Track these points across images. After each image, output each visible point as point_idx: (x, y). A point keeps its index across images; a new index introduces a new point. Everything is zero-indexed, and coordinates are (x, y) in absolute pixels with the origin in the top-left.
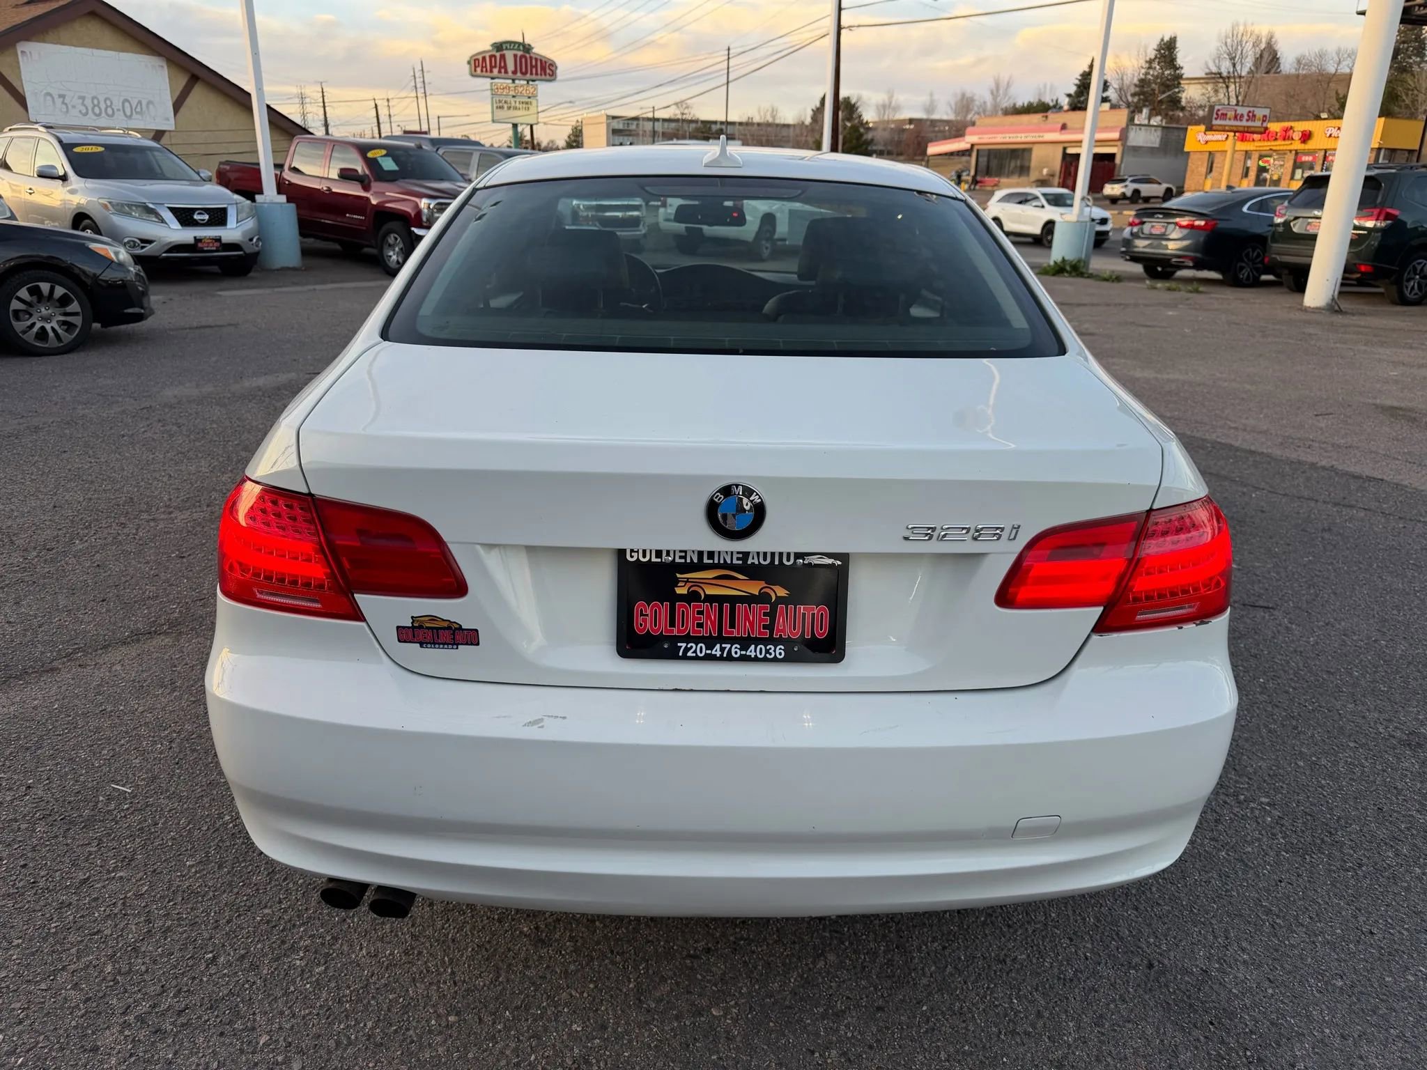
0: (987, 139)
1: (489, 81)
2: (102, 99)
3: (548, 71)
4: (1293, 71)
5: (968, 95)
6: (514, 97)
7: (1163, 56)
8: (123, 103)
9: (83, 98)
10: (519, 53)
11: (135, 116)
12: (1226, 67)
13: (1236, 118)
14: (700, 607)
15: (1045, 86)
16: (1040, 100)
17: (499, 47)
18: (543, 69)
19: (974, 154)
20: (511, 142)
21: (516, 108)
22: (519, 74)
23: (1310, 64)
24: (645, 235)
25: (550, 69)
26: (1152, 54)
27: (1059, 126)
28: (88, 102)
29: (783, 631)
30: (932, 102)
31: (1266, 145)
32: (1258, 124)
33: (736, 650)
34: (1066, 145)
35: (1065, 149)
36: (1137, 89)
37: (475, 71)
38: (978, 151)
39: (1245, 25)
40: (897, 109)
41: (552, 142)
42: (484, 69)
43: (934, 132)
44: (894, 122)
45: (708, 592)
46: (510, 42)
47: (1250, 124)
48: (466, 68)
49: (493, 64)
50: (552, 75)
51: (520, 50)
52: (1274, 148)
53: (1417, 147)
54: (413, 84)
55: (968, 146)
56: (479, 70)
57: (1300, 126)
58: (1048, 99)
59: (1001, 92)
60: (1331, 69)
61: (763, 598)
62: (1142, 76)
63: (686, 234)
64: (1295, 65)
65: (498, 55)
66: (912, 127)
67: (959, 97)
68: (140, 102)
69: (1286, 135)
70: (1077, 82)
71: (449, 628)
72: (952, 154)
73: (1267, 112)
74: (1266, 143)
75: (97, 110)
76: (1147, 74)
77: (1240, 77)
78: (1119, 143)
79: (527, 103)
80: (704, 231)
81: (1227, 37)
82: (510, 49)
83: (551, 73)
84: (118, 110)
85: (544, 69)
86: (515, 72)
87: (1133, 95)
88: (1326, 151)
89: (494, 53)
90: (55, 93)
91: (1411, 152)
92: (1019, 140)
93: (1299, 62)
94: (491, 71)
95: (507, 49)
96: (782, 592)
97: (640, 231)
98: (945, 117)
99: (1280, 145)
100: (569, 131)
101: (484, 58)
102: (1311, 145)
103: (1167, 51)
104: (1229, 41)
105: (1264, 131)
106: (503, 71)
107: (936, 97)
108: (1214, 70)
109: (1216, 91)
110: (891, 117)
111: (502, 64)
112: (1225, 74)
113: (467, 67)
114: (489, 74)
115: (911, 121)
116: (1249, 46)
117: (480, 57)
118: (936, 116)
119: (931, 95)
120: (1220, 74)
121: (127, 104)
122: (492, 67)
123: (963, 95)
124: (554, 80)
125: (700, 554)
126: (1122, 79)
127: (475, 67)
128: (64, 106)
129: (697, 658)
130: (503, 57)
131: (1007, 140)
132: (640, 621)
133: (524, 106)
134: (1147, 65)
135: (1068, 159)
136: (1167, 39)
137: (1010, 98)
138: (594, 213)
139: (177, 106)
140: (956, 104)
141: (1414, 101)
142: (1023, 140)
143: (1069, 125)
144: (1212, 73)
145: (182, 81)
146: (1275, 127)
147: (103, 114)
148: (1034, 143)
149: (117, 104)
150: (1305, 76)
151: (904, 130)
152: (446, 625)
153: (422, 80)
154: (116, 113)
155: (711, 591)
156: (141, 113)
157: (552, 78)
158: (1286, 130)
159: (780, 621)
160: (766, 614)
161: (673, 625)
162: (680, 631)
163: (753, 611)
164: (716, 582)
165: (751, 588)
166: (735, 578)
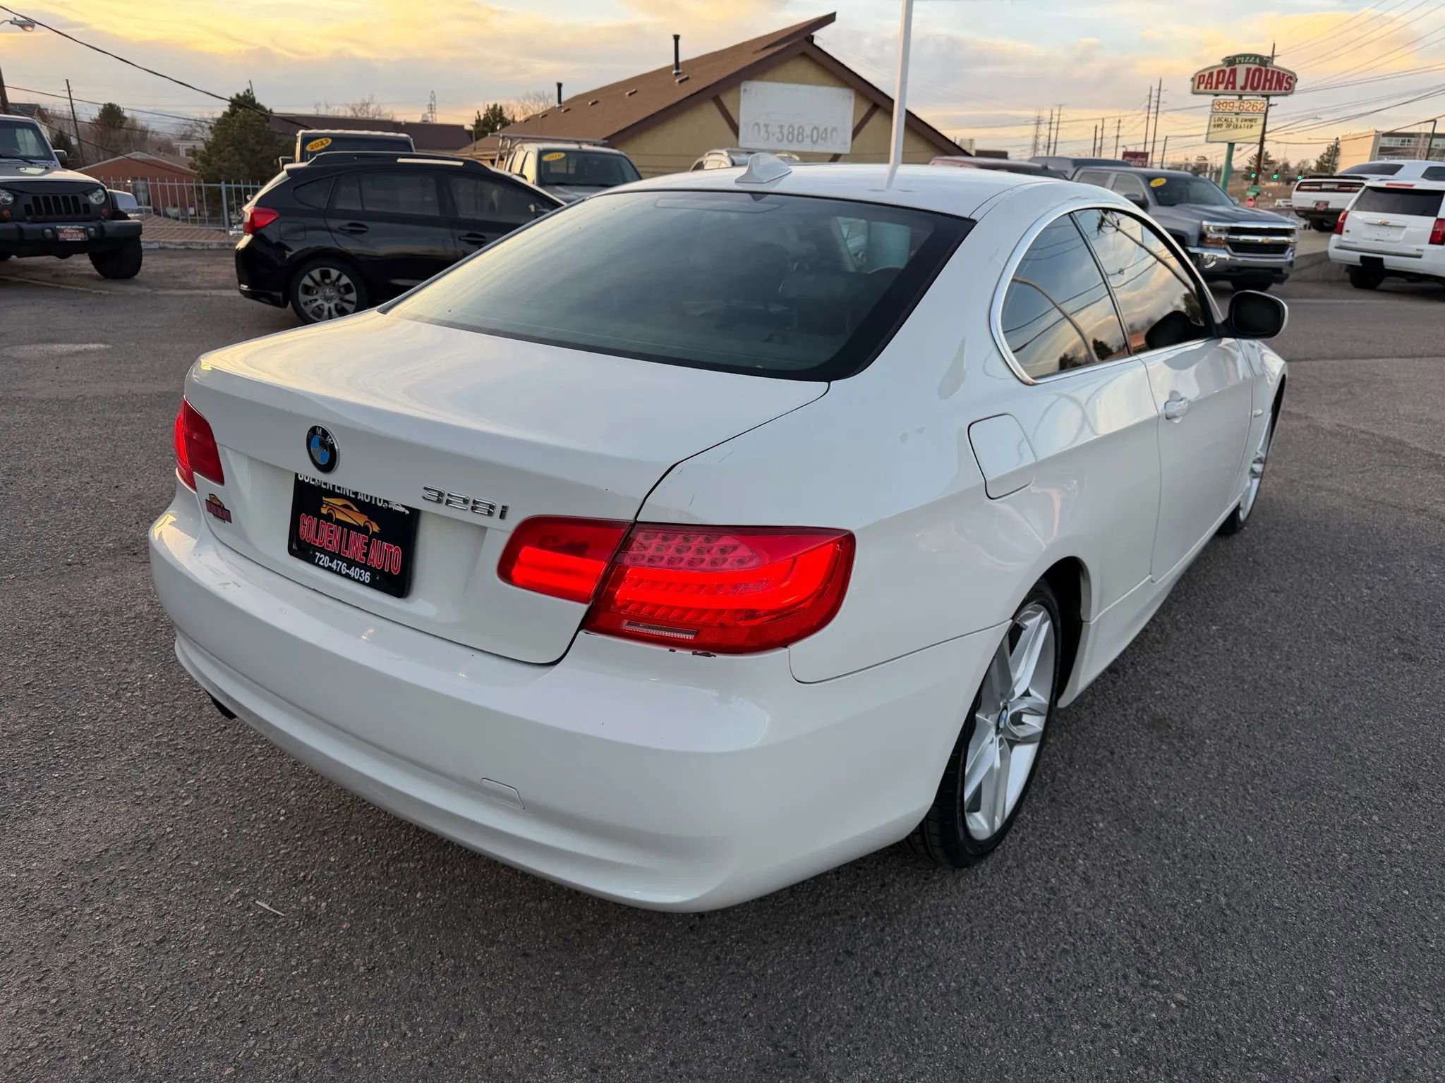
1: (1212, 98)
2: (796, 127)
3: (1285, 84)
6: (1237, 114)
8: (813, 130)
9: (781, 127)
10: (1254, 67)
11: (820, 141)
14: (331, 527)
17: (1231, 61)
18: (1279, 82)
20: (1251, 163)
21: (1236, 127)
22: (1248, 89)
24: (1291, 263)
25: (1287, 82)
28: (785, 131)
29: (372, 560)
33: (344, 568)
37: (1198, 87)
41: (1304, 162)
42: (1209, 86)
45: (337, 516)
46: (1245, 56)
48: (1189, 85)
49: (1220, 80)
50: (1290, 88)
51: (1256, 63)
54: (1147, 103)
56: (1202, 86)
61: (364, 530)
63: (1360, 264)
65: (1228, 70)
68: (826, 130)
71: (220, 506)
75: (790, 137)
79: (1251, 120)
80: (1385, 263)
82: (1244, 63)
83: (1288, 87)
84: (807, 137)
85: (1283, 82)
86: (1243, 88)
89: (1224, 68)
90: (762, 123)
94: (1217, 87)
95: (1240, 63)
96: (376, 528)
97: (1286, 258)
100: (1323, 149)
101: (1211, 75)
106: (1230, 86)
111: (1231, 80)
113: (1191, 83)
114: (1213, 91)
117: (1207, 74)
121: (815, 132)
122: (1218, 83)
124: (1292, 93)
125: (334, 486)
127: (1199, 83)
128: (766, 134)
129: (323, 567)
130: (1233, 72)
133: (1247, 123)
138: (1227, 235)
139: (856, 132)
145: (865, 109)
147: (795, 140)
149: (807, 131)
152: (218, 503)
153: (1157, 99)
154: (806, 139)
155: (339, 516)
156: (825, 139)
157: (1289, 91)
159: (372, 552)
160: (365, 544)
161: (317, 537)
162: (320, 544)
163: (359, 539)
164: (342, 509)
165: (361, 520)
166: (352, 509)
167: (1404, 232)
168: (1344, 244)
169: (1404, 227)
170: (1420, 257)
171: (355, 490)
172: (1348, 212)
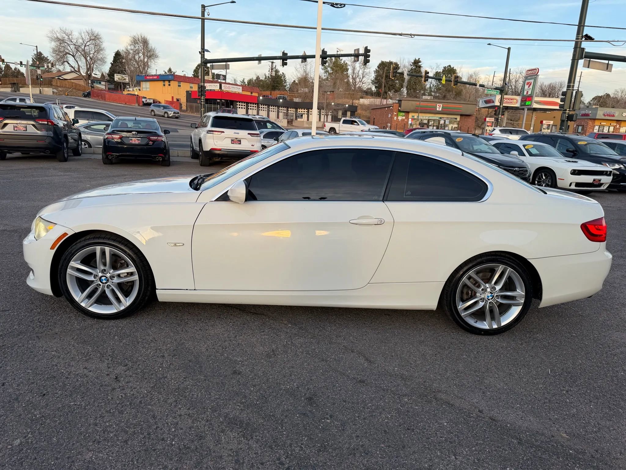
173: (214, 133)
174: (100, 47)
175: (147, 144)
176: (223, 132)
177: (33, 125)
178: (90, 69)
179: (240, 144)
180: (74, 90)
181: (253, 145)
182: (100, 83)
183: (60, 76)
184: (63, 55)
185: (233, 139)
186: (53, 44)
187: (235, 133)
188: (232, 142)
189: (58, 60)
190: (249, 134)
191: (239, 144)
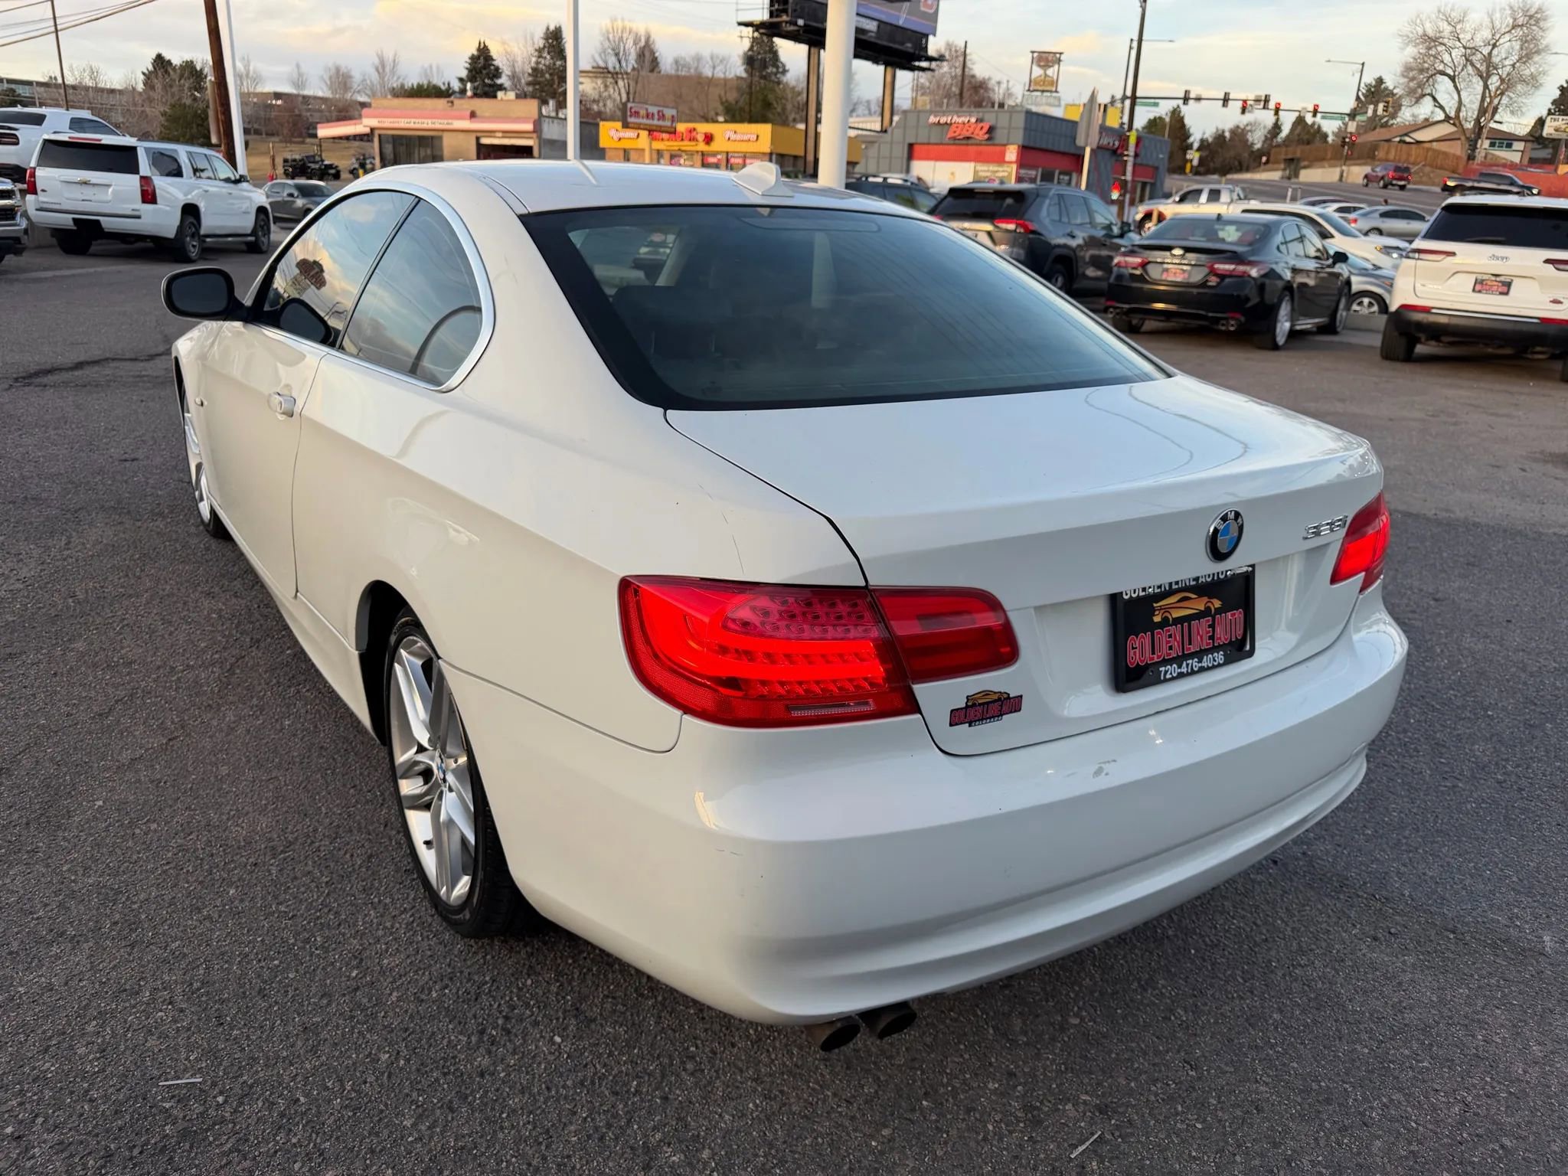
0: (388, 123)
4: (673, 72)
5: (343, 70)
7: (551, 46)
12: (612, 63)
13: (648, 116)
14: (1169, 631)
15: (431, 67)
16: (429, 82)
19: (376, 140)
23: (686, 66)
26: (541, 43)
27: (468, 113)
29: (1220, 638)
30: (300, 75)
31: (675, 145)
32: (668, 123)
33: (1194, 663)
34: (479, 134)
35: (478, 139)
36: (530, 79)
38: (380, 136)
39: (623, 20)
40: (257, 79)
43: (309, 110)
44: (256, 95)
45: (1174, 616)
47: (661, 123)
52: (683, 148)
53: (802, 154)
55: (367, 130)
57: (703, 128)
58: (439, 81)
59: (387, 70)
60: (708, 72)
61: (1205, 613)
62: (533, 65)
64: (674, 66)
66: (279, 102)
67: (333, 71)
69: (691, 136)
70: (468, 65)
71: (999, 699)
72: (347, 138)
73: (673, 112)
74: (675, 143)
76: (538, 63)
77: (627, 73)
78: (535, 135)
81: (608, 32)
87: (529, 84)
88: (727, 153)
91: (796, 157)
92: (425, 126)
93: (677, 62)
96: (1217, 604)
98: (320, 94)
99: (687, 145)
102: (715, 146)
103: (554, 40)
104: (611, 36)
105: (673, 132)
107: (304, 69)
108: (602, 64)
109: (606, 86)
110: (251, 90)
112: (611, 69)
115: (278, 96)
116: (630, 43)
118: (307, 92)
119: (298, 66)
120: (607, 68)
123: (338, 70)
125: (1170, 584)
126: (514, 66)
129: (1173, 679)
131: (412, 126)
132: (1132, 655)
134: (536, 54)
135: (483, 150)
136: (552, 28)
137: (399, 78)
140: (330, 78)
141: (784, 109)
142: (431, 126)
143: (478, 113)
144: (599, 67)
146: (681, 127)
148: (443, 131)
150: (685, 78)
151: (271, 106)
152: (996, 697)
155: (1176, 614)
158: (692, 131)
159: (1218, 630)
160: (1210, 626)
161: (1153, 653)
162: (1159, 657)
163: (1202, 626)
164: (1178, 605)
165: (1200, 605)
166: (1190, 598)
167: (110, 190)
168: (45, 206)
169: (109, 186)
170: (139, 217)
171: (1195, 575)
172: (35, 168)
173: (1423, 256)
174: (1536, 45)
175: (1203, 284)
176: (1453, 254)
177: (989, 233)
178: (1487, 110)
179: (1507, 293)
180: (1427, 169)
181: (1556, 302)
182: (1509, 146)
183: (1406, 135)
184: (1429, 78)
185: (1485, 277)
186: (1410, 52)
187: (1494, 257)
188: (1478, 287)
189: (1411, 92)
190: (1547, 261)
191: (1501, 293)
